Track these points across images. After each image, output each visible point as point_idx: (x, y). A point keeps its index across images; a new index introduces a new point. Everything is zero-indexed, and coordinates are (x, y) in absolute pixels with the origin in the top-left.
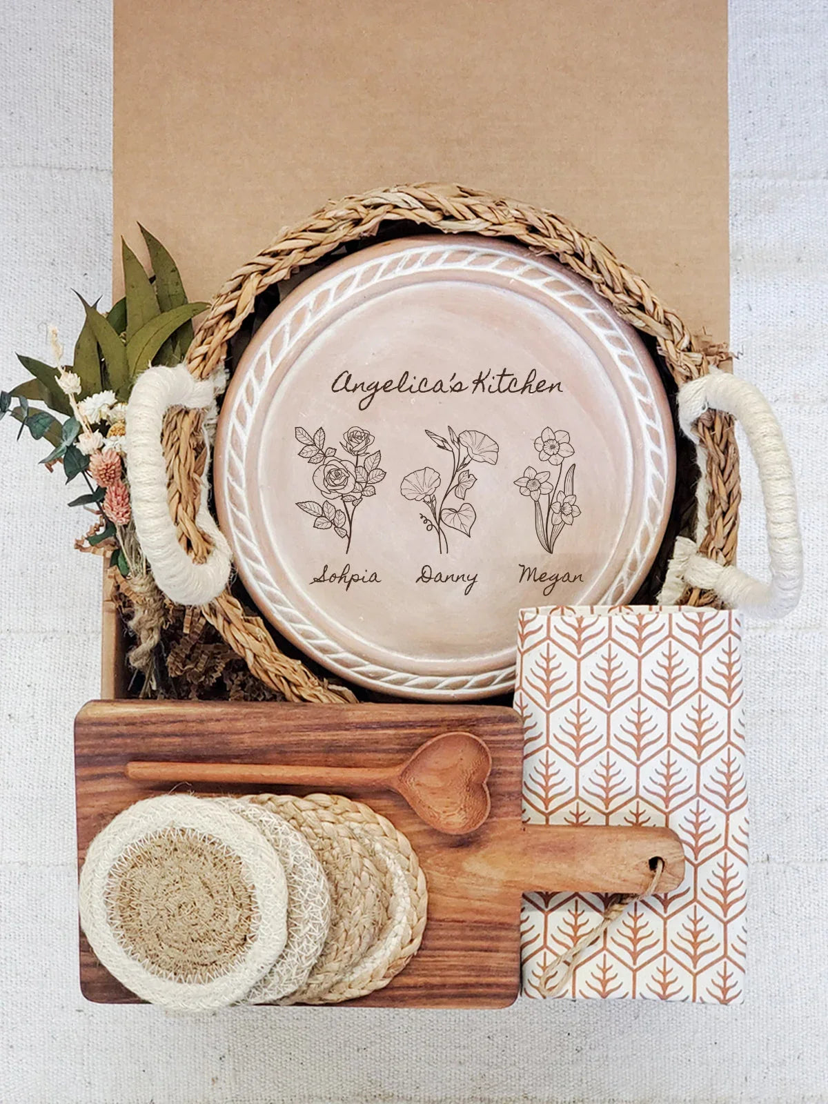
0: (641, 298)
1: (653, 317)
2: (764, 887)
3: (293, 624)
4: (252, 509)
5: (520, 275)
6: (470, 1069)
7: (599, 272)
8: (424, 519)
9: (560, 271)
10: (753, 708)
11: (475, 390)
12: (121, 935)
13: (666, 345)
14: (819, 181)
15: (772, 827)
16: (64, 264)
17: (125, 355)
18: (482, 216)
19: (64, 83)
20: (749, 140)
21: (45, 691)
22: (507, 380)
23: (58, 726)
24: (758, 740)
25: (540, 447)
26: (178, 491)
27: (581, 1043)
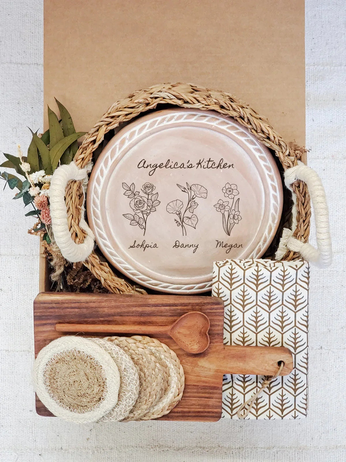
0: (269, 134)
1: (273, 142)
2: (320, 359)
3: (121, 264)
4: (103, 218)
5: (217, 124)
6: (195, 435)
7: (251, 124)
8: (176, 221)
9: (234, 122)
10: (315, 286)
11: (197, 167)
12: (49, 389)
13: (279, 153)
14: (343, 67)
15: (323, 335)
16: (24, 104)
17: (49, 155)
18: (201, 102)
19: (23, 29)
20: (313, 50)
21: (16, 280)
22: (210, 163)
23: (21, 294)
24: (317, 299)
25: (224, 191)
26: (71, 214)
27: (242, 424)
